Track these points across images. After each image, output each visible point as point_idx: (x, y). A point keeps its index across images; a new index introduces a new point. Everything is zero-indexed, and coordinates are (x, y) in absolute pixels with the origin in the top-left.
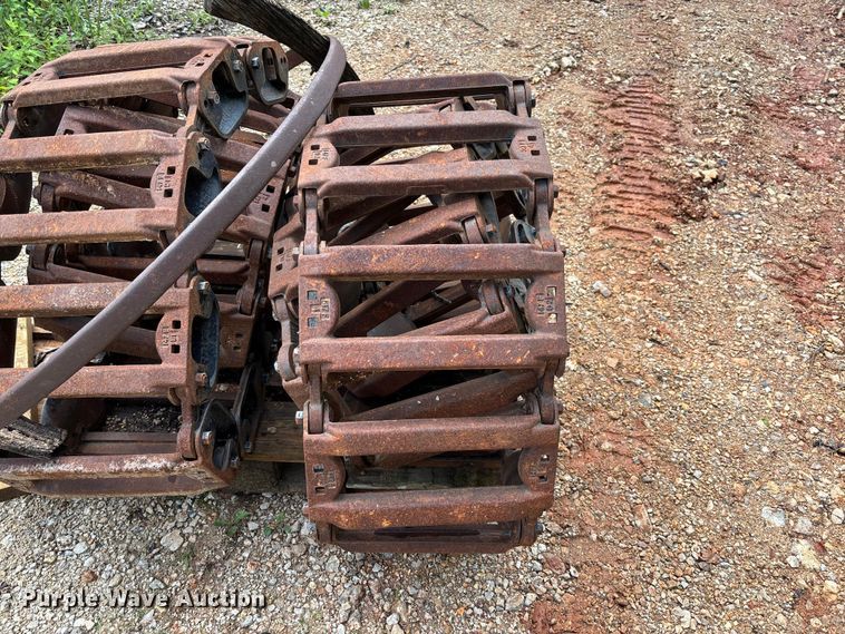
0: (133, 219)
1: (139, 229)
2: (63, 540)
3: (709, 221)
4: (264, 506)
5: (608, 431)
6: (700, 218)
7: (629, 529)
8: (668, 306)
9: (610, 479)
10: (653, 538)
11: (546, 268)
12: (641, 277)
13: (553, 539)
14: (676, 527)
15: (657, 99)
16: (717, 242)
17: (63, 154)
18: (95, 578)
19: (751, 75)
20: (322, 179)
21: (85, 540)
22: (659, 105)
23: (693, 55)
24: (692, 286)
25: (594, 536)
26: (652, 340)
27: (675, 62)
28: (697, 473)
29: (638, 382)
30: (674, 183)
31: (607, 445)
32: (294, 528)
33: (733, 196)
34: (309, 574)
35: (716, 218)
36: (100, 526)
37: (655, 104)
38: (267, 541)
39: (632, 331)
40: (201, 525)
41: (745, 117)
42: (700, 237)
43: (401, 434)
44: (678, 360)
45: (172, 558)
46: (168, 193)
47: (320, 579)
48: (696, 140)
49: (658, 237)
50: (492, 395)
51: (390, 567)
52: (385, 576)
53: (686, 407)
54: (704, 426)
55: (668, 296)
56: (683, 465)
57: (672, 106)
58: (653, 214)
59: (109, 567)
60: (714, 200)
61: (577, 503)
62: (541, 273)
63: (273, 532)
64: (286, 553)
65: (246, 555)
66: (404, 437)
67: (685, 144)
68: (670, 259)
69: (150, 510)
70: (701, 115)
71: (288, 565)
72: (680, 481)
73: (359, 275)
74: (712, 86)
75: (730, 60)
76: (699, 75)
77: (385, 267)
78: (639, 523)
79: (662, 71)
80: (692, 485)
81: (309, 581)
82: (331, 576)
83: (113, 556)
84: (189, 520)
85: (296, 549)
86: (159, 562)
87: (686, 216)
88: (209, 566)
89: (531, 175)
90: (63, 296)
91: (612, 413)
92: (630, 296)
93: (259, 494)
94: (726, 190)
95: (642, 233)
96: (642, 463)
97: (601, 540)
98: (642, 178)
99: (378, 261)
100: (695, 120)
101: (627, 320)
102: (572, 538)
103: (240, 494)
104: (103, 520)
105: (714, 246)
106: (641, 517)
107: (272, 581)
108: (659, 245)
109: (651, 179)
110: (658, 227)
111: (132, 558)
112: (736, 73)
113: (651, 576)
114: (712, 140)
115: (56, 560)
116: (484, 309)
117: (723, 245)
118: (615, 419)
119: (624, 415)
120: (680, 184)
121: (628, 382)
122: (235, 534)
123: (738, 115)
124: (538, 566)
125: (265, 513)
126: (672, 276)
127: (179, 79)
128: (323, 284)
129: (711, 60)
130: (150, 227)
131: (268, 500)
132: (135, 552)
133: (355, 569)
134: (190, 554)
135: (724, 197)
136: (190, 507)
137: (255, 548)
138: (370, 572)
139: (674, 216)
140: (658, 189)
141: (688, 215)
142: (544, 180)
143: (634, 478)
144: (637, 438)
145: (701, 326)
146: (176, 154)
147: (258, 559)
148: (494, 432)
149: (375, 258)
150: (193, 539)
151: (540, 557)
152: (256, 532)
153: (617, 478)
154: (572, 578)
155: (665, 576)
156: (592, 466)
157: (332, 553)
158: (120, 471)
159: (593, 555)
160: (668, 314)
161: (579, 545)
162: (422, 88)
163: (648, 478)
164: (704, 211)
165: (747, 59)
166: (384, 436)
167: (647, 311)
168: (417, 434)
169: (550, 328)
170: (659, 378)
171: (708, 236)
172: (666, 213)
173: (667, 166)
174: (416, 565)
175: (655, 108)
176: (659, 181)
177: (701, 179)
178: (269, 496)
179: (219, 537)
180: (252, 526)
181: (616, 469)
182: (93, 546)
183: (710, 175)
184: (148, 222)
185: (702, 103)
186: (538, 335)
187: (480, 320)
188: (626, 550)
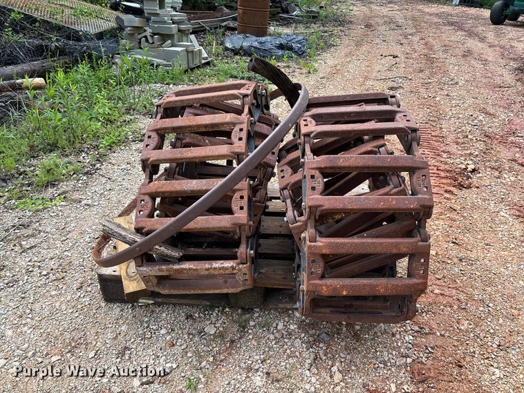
0: (226, 149)
1: (228, 153)
2: (154, 327)
3: (474, 189)
4: (256, 315)
5: (436, 285)
6: (469, 187)
7: (458, 331)
8: (459, 227)
9: (442, 307)
10: (472, 335)
11: (421, 166)
12: (441, 214)
13: (416, 334)
14: (483, 330)
15: (433, 134)
16: (481, 199)
17: (191, 124)
18: (173, 345)
19: (484, 123)
20: (313, 130)
21: (165, 328)
22: (436, 136)
23: (450, 114)
24: (470, 218)
25: (439, 334)
26: (453, 242)
27: (441, 117)
28: (491, 305)
29: (449, 262)
30: (451, 171)
31: (437, 291)
32: (274, 325)
33: (485, 177)
34: (285, 347)
35: (478, 188)
36: (172, 322)
37: (434, 136)
38: (261, 331)
39: (441, 239)
40: (225, 323)
41: (484, 141)
42: (471, 196)
43: (355, 243)
44: (469, 252)
45: (212, 337)
46: (240, 139)
47: (292, 349)
48: (460, 152)
49: (447, 195)
50: (394, 232)
51: (329, 345)
52: (327, 349)
53: (478, 274)
54: (490, 283)
55: (458, 222)
56: (482, 301)
57: (443, 137)
58: (442, 185)
59: (180, 340)
60: (475, 180)
61: (426, 318)
62: (419, 168)
63: (263, 327)
64: (272, 337)
65: (251, 337)
66: (356, 244)
67: (453, 154)
68: (455, 206)
69: (197, 315)
70: (459, 141)
71: (274, 342)
72: (482, 309)
73: (335, 168)
74: (464, 128)
75: (472, 116)
76: (455, 123)
77: (346, 164)
78: (462, 328)
79: (435, 121)
80: (489, 310)
81: (286, 350)
82: (298, 348)
83: (181, 335)
84: (218, 320)
85: (277, 335)
86: (205, 339)
87: (461, 186)
88: (232, 342)
89: (409, 128)
90: (189, 185)
91: (437, 276)
92: (437, 222)
93: (253, 309)
94: (480, 175)
95: (438, 194)
96: (458, 300)
97: (443, 336)
98: (433, 169)
99: (343, 161)
100: (457, 143)
101: (437, 233)
102: (426, 334)
103: (243, 309)
104: (173, 319)
105: (479, 200)
106: (463, 325)
107: (267, 349)
108: (448, 199)
109: (438, 170)
110: (446, 191)
111: (191, 336)
112: (476, 121)
113: (474, 352)
114: (469, 152)
115: (151, 337)
116: (392, 186)
117: (484, 200)
118: (439, 279)
119: (444, 277)
120: (455, 172)
121: (444, 262)
122: (243, 327)
123: (480, 140)
124: (410, 346)
125: (257, 318)
126: (458, 213)
127: (241, 94)
128: (318, 172)
129: (460, 116)
130: (233, 153)
131: (258, 312)
132: (192, 334)
133: (310, 345)
134: (221, 335)
135: (480, 178)
136: (217, 315)
137: (255, 334)
138: (318, 347)
139: (454, 186)
140: (443, 174)
141: (462, 186)
142: (415, 130)
143: (455, 307)
144: (453, 288)
145: (479, 237)
146: (244, 123)
147: (258, 339)
148: (400, 244)
149: (342, 160)
150: (221, 329)
151: (410, 341)
152: (254, 326)
153: (446, 307)
154: (430, 352)
155: (482, 353)
156: (430, 300)
157: (296, 338)
158: (211, 268)
159: (439, 343)
160: (459, 231)
161: (431, 337)
162: (348, 99)
163: (463, 307)
164: (471, 184)
165: (481, 115)
166: (347, 243)
167: (448, 230)
168: (363, 243)
169: (425, 193)
170: (461, 260)
171: (475, 196)
172: (449, 185)
173: (446, 163)
174: (343, 344)
175: (434, 138)
176: (442, 171)
177: (466, 169)
178: (258, 310)
179: (236, 328)
180: (252, 323)
181: (444, 302)
182: (170, 331)
183: (471, 167)
184: (232, 150)
185: (459, 135)
186: (419, 196)
187: (391, 190)
188: (458, 341)
